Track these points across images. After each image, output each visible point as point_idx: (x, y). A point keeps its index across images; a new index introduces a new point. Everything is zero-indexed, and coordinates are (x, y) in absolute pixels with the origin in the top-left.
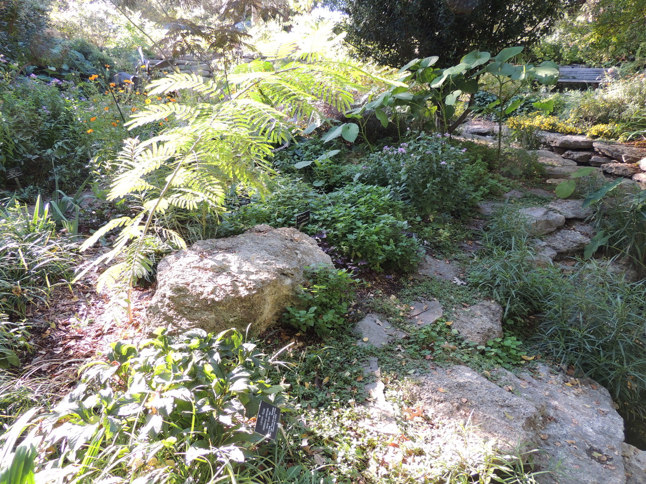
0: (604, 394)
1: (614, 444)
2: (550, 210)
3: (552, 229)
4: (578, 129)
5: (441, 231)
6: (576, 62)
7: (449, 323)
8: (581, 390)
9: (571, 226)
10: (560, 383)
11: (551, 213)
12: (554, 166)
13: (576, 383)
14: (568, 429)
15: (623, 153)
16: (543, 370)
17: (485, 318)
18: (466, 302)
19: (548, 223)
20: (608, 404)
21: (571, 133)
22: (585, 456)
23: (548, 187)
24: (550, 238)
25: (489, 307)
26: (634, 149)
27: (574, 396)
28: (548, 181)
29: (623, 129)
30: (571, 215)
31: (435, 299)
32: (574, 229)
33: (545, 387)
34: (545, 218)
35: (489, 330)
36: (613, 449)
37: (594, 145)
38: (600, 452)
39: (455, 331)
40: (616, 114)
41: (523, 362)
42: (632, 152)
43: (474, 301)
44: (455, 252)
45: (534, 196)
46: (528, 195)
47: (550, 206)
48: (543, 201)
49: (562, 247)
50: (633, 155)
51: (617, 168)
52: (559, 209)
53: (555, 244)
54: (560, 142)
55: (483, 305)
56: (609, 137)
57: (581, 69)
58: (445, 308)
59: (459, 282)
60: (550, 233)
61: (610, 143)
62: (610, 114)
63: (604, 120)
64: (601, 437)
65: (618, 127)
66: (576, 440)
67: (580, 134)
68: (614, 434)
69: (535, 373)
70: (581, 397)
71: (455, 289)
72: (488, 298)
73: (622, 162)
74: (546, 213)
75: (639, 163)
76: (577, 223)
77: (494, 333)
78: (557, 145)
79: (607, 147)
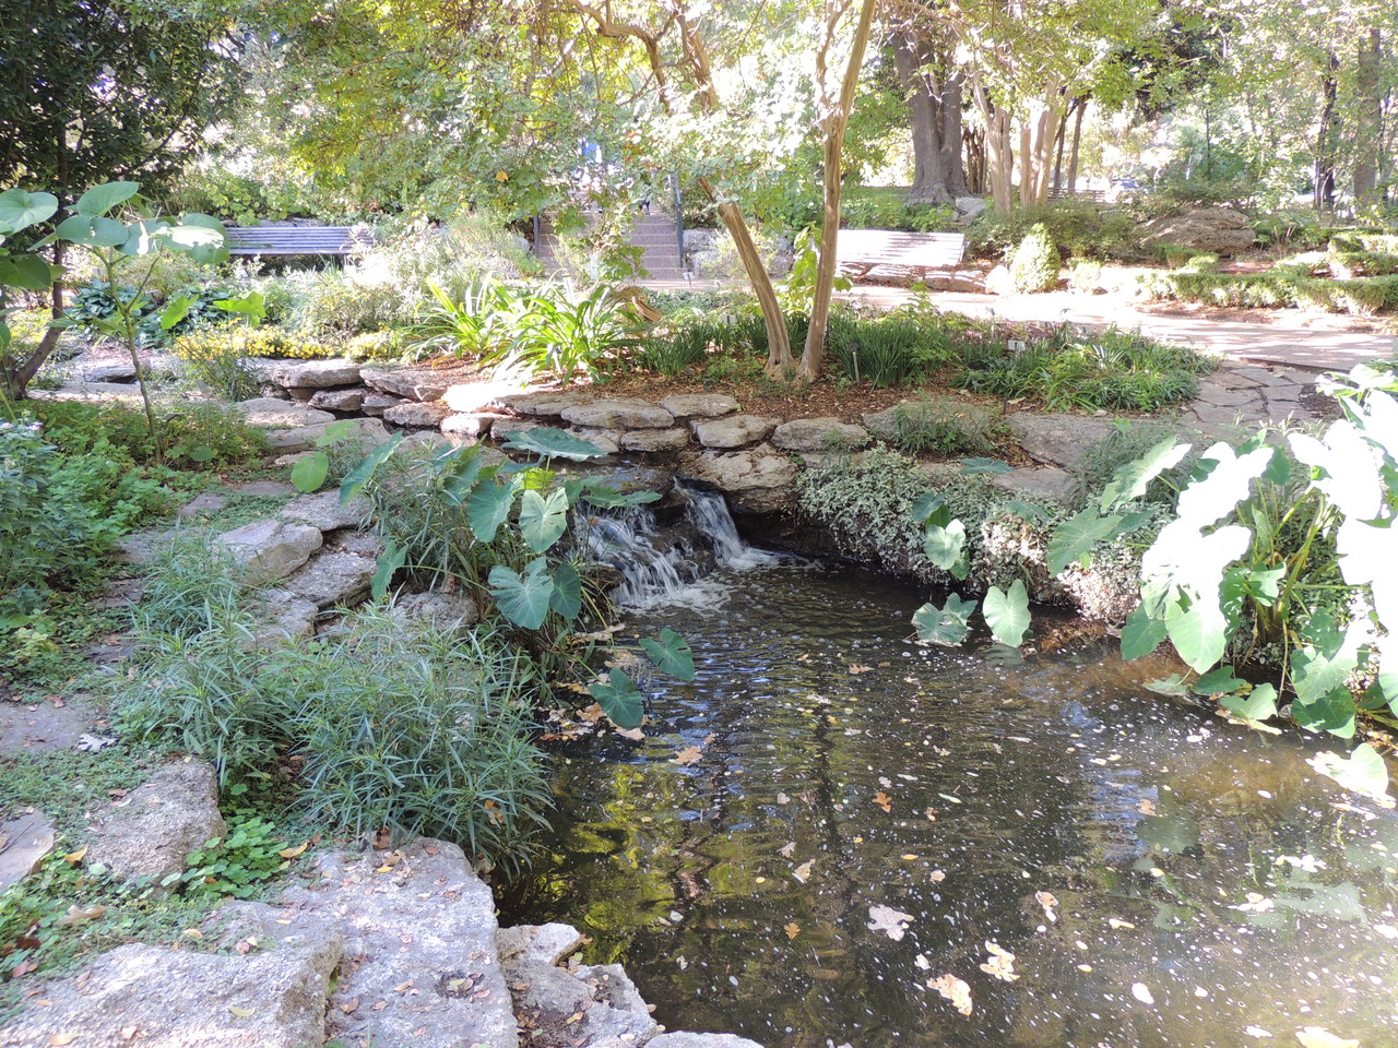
0: (452, 857)
1: (481, 947)
2: (287, 521)
3: (301, 561)
4: (326, 347)
5: (22, 633)
6: (298, 215)
7: (77, 856)
8: (408, 869)
9: (337, 545)
10: (367, 875)
11: (290, 527)
12: (289, 428)
13: (397, 859)
14: (396, 962)
15: (415, 384)
16: (328, 863)
17: (170, 805)
18: (119, 786)
19: (288, 550)
20: (461, 872)
21: (315, 357)
22: (436, 999)
23: (279, 475)
24: (301, 580)
25: (180, 777)
26: (432, 373)
27: (397, 888)
28: (278, 462)
29: (406, 338)
30: (331, 524)
31: (30, 809)
32: (345, 550)
33: (338, 898)
34: (279, 540)
35: (186, 830)
36: (481, 957)
37: (363, 374)
38: (459, 975)
39: (96, 869)
40: (387, 312)
41: (285, 866)
42: (430, 380)
43: (140, 774)
44: (74, 673)
45: (252, 499)
46: (237, 500)
47: (286, 513)
48: (271, 505)
49: (328, 592)
50: (433, 386)
51: (411, 413)
52: (304, 516)
53: (313, 589)
54: (298, 375)
55: (163, 777)
56: (386, 357)
57: (309, 228)
58: (61, 822)
59: (94, 743)
60: (299, 569)
61: (391, 368)
62: (379, 311)
63: (369, 325)
64: (458, 942)
65: (395, 337)
66: (414, 976)
67: (333, 357)
68: (479, 925)
69: (314, 878)
70: (412, 882)
71: (85, 762)
72: (175, 755)
73: (418, 401)
74: (279, 531)
75: (445, 397)
76: (349, 536)
77: (200, 831)
78: (293, 383)
79: (385, 376)
